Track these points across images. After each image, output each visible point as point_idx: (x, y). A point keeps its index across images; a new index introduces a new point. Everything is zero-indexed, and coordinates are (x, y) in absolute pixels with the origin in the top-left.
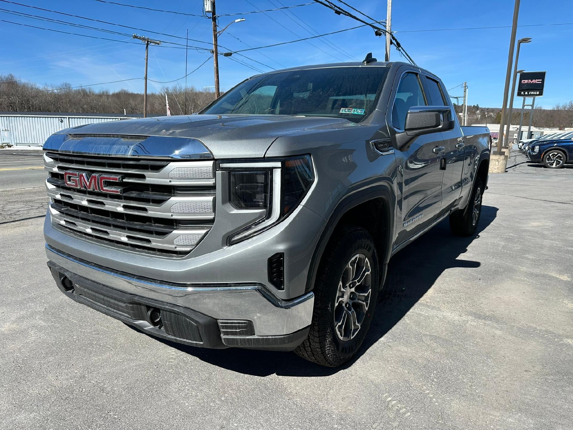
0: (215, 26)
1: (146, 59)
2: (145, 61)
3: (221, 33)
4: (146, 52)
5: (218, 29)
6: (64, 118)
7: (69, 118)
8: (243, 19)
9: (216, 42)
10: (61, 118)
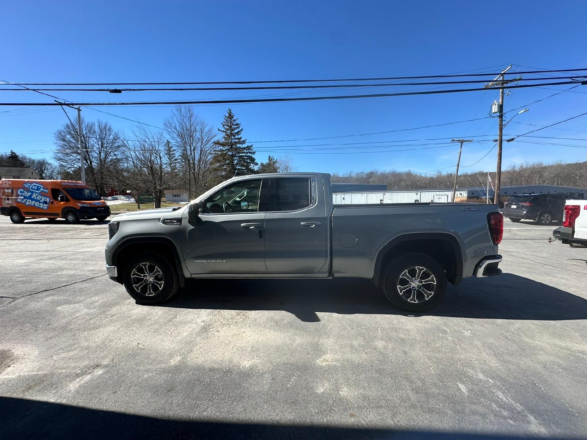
0: (502, 121)
1: (460, 153)
2: (459, 154)
3: (505, 125)
4: (460, 148)
5: (504, 123)
6: (418, 192)
7: (421, 192)
8: (526, 109)
9: (501, 133)
10: (417, 192)
